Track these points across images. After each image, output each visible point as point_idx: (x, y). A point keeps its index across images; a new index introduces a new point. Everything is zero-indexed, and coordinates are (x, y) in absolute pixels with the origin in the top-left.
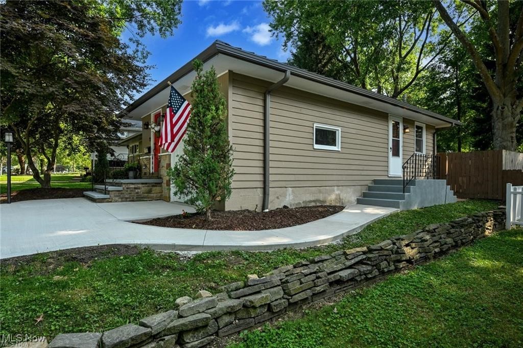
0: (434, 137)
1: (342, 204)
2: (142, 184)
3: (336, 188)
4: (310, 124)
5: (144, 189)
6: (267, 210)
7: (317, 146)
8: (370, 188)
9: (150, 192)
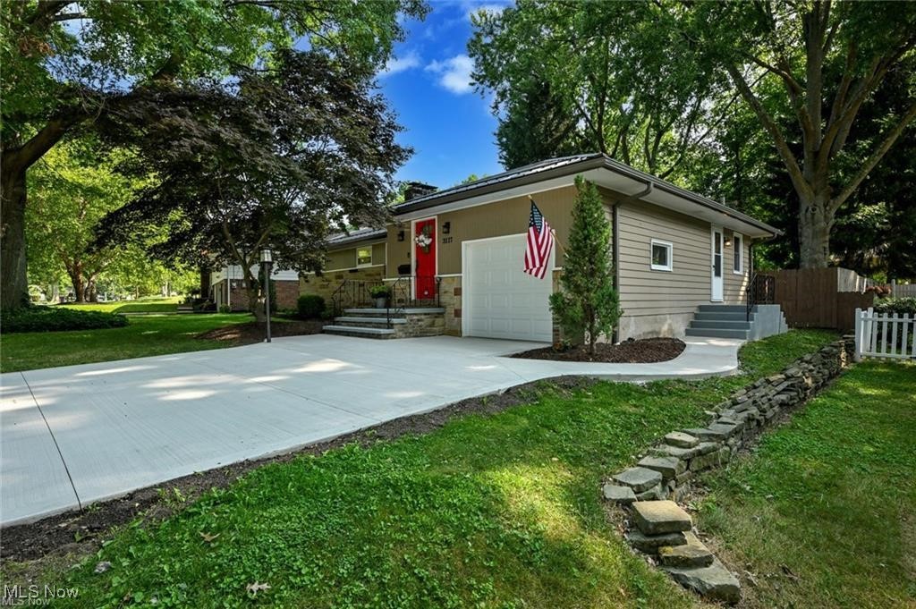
0: (750, 250)
1: (673, 335)
2: (425, 314)
3: (668, 316)
4: (647, 240)
5: (426, 321)
6: (618, 344)
7: (655, 267)
8: (696, 316)
9: (432, 325)
